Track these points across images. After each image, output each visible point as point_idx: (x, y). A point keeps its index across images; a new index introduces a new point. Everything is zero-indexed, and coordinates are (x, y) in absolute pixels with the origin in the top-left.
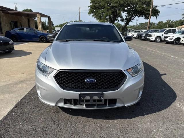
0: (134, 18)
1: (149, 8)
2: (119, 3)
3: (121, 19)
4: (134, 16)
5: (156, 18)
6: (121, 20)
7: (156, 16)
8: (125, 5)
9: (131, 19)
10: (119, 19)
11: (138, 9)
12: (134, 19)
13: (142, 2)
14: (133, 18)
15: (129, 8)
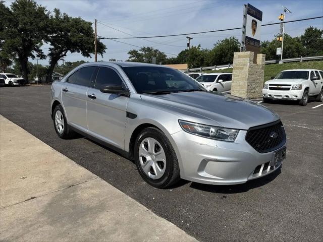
0: (65, 53)
1: (89, 39)
2: (37, 25)
3: (37, 54)
4: (64, 51)
5: (102, 55)
6: (38, 56)
7: (102, 53)
8: (48, 29)
9: (61, 55)
10: (35, 53)
11: (73, 40)
12: (65, 55)
13: (78, 30)
14: (63, 53)
15: (54, 35)
